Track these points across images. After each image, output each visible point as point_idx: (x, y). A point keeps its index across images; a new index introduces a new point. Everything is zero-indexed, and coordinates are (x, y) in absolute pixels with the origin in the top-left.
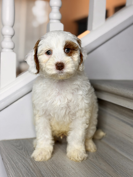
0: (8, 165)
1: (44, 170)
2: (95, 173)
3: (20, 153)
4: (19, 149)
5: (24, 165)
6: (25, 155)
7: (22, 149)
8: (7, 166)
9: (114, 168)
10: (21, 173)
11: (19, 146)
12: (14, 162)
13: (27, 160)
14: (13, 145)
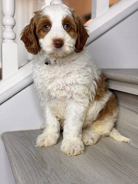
0: (10, 153)
1: (47, 157)
2: (98, 159)
3: (23, 142)
4: (23, 140)
5: (27, 153)
6: (28, 145)
7: (26, 139)
8: (10, 155)
9: (118, 155)
10: (23, 160)
11: (23, 137)
12: (16, 150)
13: (30, 148)
14: (17, 136)
